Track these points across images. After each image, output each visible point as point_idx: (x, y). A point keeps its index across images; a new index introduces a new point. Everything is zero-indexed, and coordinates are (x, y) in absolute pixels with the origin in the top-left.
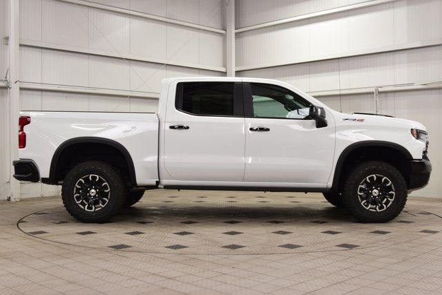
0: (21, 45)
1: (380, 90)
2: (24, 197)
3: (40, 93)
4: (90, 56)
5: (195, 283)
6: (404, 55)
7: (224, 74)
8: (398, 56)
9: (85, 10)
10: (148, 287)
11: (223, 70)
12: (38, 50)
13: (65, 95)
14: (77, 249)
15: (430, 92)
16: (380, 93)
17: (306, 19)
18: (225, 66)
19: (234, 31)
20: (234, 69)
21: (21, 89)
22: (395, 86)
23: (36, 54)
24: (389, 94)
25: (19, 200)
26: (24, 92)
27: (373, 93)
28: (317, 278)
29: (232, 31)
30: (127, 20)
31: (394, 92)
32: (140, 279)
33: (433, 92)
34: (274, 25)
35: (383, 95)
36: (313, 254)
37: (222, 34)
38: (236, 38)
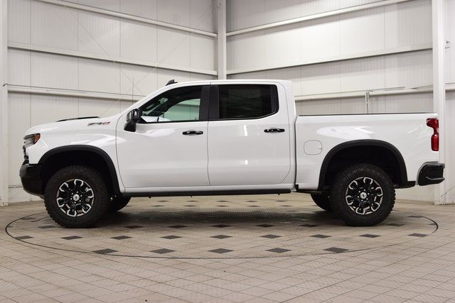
0: (9, 48)
1: (371, 93)
2: (13, 201)
3: (29, 96)
4: (80, 59)
5: (186, 287)
6: (394, 59)
7: (216, 77)
8: (389, 60)
9: (75, 13)
10: (139, 291)
11: (214, 73)
12: (27, 52)
13: (55, 98)
14: (66, 254)
15: (420, 95)
16: (371, 96)
17: (297, 22)
18: (216, 69)
19: (225, 35)
20: (226, 73)
21: (9, 92)
22: (386, 89)
23: (24, 57)
24: (380, 98)
25: (7, 204)
26: (13, 95)
27: (364, 97)
28: (308, 281)
29: (223, 34)
30: (117, 22)
31: (385, 95)
32: (131, 283)
33: (424, 96)
34: (265, 29)
35: (373, 98)
36: (304, 257)
37: (214, 37)
38: (227, 41)
